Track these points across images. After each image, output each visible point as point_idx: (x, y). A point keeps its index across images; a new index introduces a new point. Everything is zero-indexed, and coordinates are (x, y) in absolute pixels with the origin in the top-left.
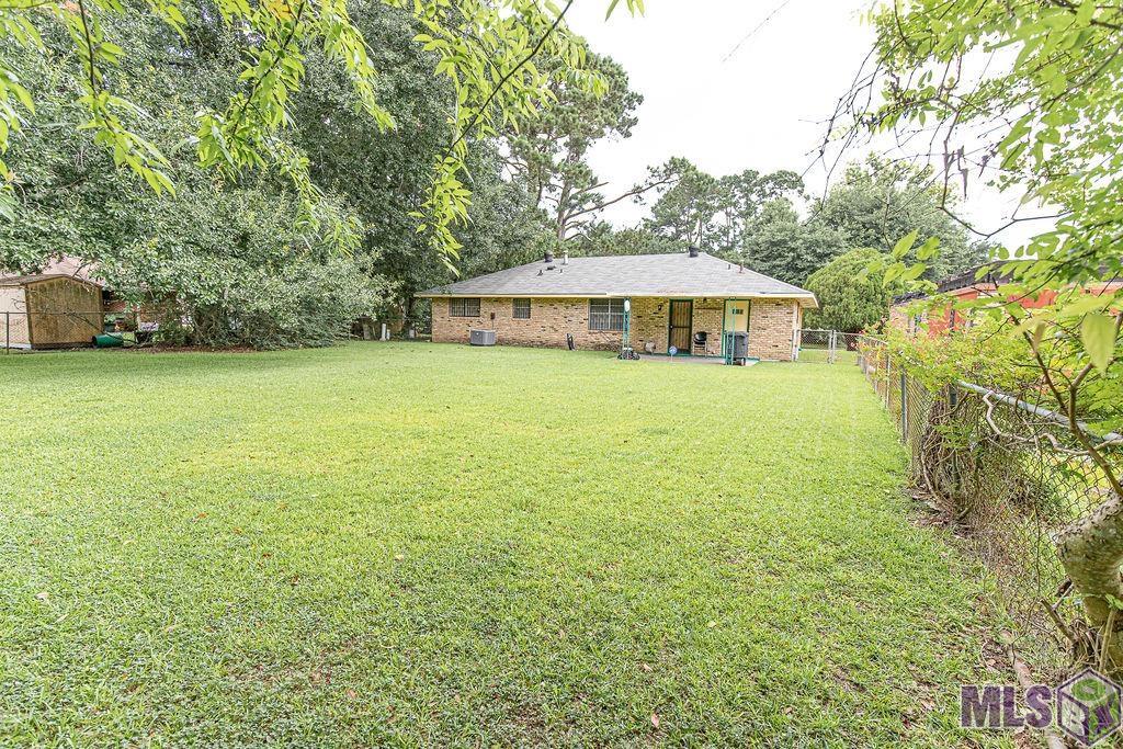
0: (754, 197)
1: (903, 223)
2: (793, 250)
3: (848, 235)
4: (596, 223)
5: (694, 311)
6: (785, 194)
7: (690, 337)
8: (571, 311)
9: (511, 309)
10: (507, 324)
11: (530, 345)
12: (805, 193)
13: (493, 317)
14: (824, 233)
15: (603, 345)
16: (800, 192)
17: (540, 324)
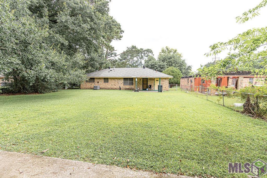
0: (143, 54)
1: (176, 61)
2: (156, 67)
3: (167, 64)
4: (114, 59)
5: (148, 81)
6: (149, 54)
7: (147, 87)
8: (119, 81)
9: (103, 81)
10: (102, 84)
11: (109, 89)
12: (153, 54)
13: (98, 82)
14: (162, 63)
15: (127, 89)
16: (152, 54)
17: (111, 84)
